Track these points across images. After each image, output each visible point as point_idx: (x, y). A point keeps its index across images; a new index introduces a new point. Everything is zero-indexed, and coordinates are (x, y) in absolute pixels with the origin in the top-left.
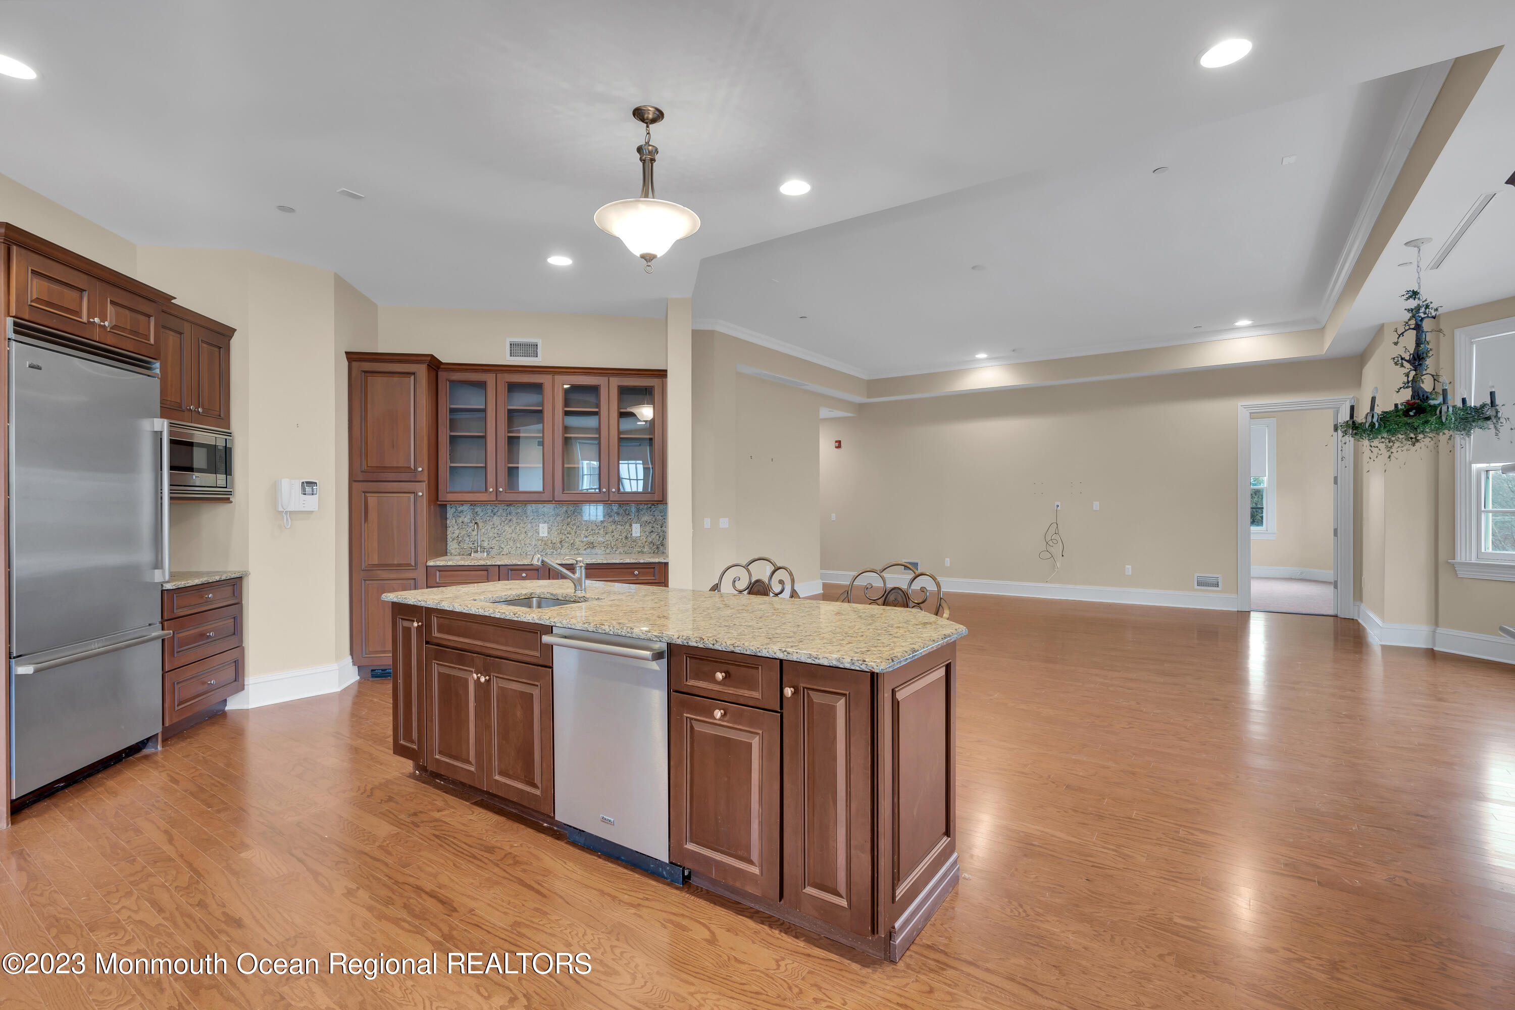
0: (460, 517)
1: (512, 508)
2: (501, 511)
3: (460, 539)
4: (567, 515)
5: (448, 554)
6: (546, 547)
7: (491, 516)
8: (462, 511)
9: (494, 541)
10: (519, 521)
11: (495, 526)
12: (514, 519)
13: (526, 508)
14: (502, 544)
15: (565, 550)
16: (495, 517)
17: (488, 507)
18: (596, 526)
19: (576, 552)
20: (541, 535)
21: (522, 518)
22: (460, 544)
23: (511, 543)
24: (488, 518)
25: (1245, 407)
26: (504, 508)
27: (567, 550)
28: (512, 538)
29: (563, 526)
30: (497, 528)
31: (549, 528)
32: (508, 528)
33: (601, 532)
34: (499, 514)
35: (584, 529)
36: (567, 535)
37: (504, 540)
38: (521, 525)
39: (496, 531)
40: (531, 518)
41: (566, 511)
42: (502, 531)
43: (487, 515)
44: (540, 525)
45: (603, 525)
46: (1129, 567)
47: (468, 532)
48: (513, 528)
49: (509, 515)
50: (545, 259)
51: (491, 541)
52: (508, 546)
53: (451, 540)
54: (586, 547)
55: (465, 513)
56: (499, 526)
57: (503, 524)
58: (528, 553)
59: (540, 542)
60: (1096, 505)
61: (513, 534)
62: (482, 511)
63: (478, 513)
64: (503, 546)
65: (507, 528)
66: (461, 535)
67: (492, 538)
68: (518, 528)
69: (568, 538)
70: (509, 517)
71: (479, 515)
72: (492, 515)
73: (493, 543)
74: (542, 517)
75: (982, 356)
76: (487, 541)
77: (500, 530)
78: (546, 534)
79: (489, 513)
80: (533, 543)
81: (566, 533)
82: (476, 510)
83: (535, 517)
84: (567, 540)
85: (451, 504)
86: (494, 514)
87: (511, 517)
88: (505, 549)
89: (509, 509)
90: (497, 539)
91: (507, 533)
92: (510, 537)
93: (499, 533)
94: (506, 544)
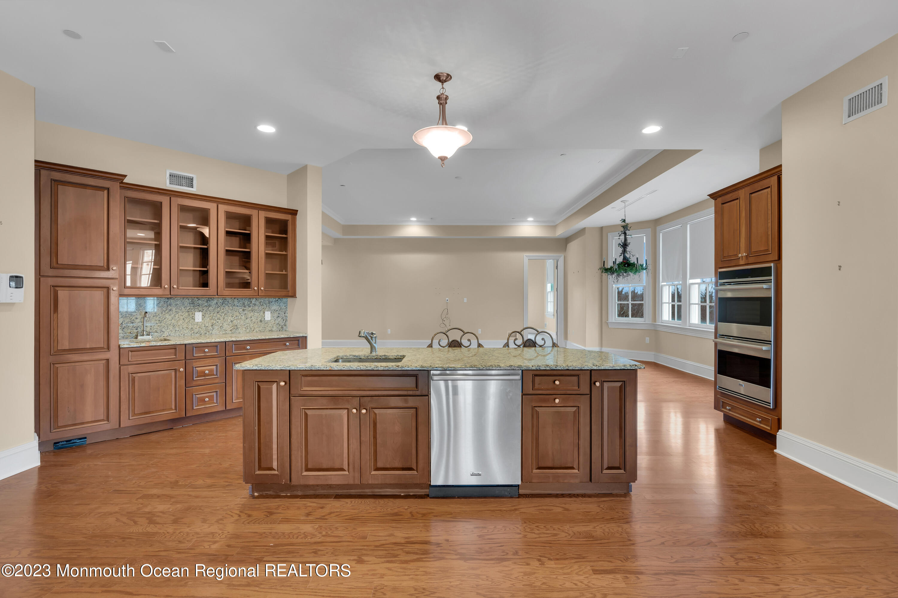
1: (172, 301)
2: (162, 303)
3: (124, 325)
4: (217, 306)
6: (200, 329)
10: (178, 310)
11: (157, 315)
12: (174, 309)
13: (183, 301)
14: (163, 329)
15: (215, 332)
16: (157, 308)
18: (239, 313)
19: (224, 333)
20: (196, 321)
21: (180, 308)
22: (124, 330)
23: (171, 327)
25: (527, 256)
26: (165, 300)
27: (217, 331)
28: (172, 324)
29: (214, 314)
30: (159, 316)
31: (203, 315)
33: (243, 317)
34: (160, 306)
35: (231, 316)
36: (217, 320)
37: (165, 325)
38: (179, 314)
39: (157, 318)
40: (188, 308)
41: (217, 303)
42: (163, 318)
44: (196, 313)
45: (244, 313)
46: (480, 330)
47: (132, 320)
48: (173, 316)
49: (169, 306)
50: (255, 127)
51: (153, 327)
52: (168, 330)
54: (231, 329)
56: (161, 315)
57: (164, 313)
58: (186, 335)
59: (196, 326)
60: (465, 300)
61: (173, 321)
63: (141, 305)
64: (163, 330)
65: (167, 316)
66: (125, 322)
68: (177, 316)
69: (218, 322)
70: (169, 308)
71: (142, 306)
73: (155, 328)
74: (197, 307)
75: (414, 219)
76: (149, 326)
77: (162, 318)
78: (200, 320)
80: (190, 327)
81: (216, 319)
83: (192, 308)
84: (217, 324)
86: (157, 305)
87: (171, 308)
88: (166, 332)
89: (169, 301)
90: (159, 324)
91: (168, 319)
92: (170, 323)
93: (160, 320)
94: (166, 328)
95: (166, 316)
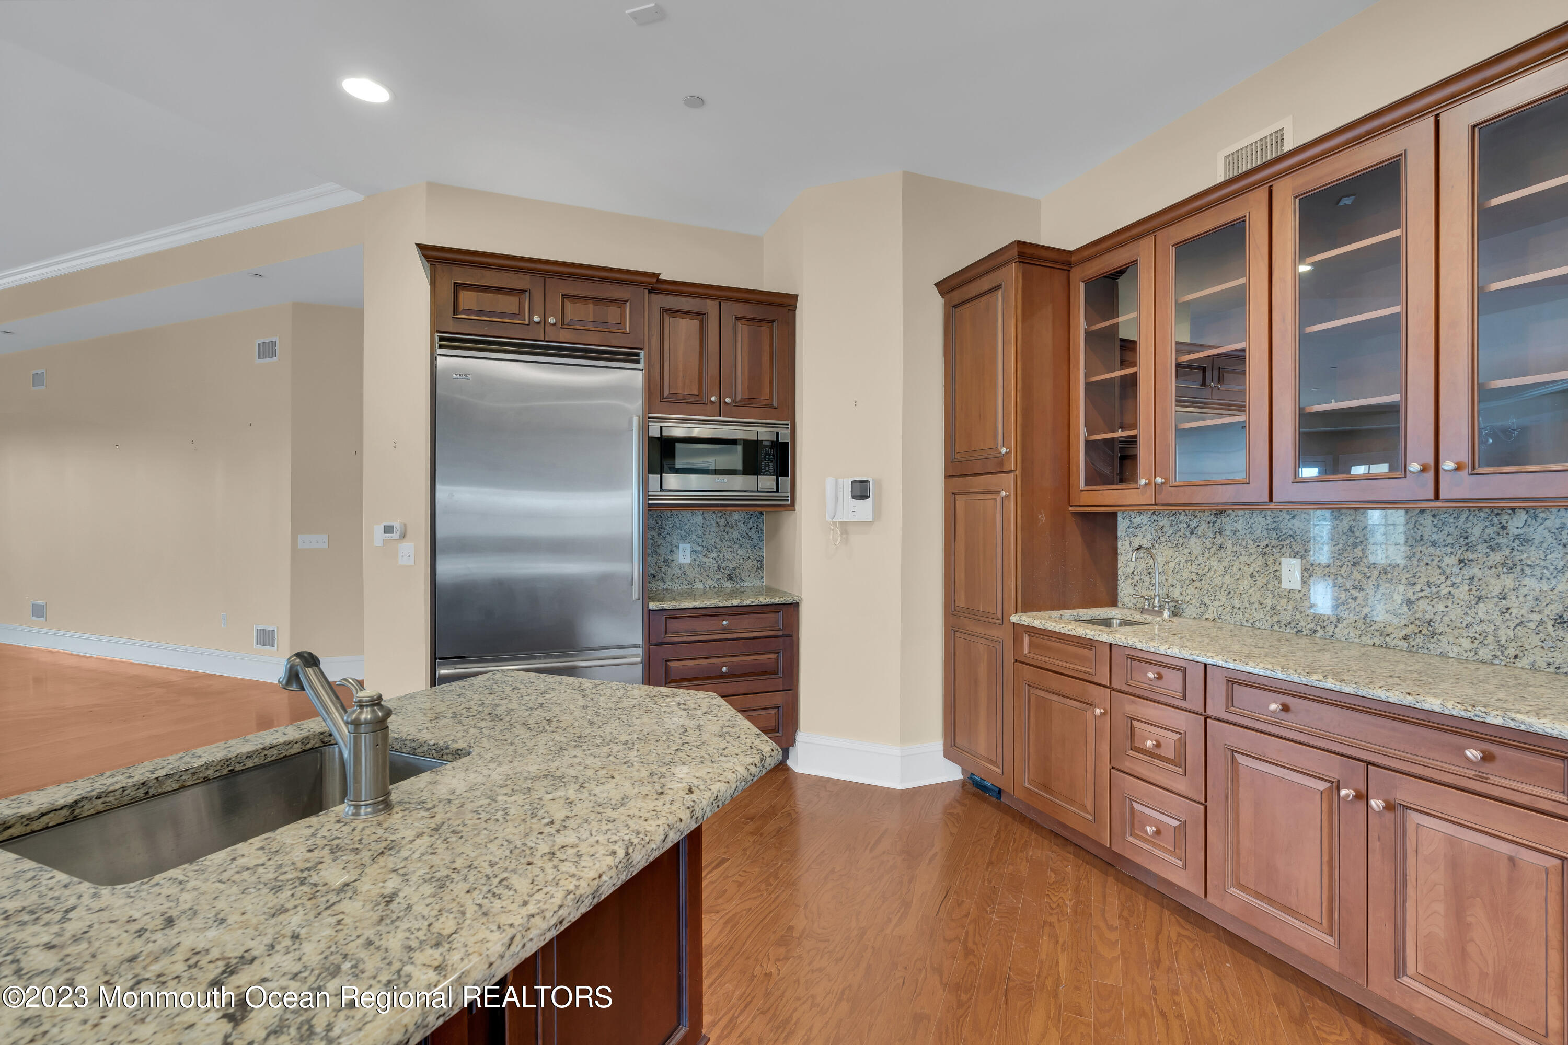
0: (1136, 536)
1: (1224, 520)
2: (1204, 526)
3: (1137, 578)
4: (1351, 540)
5: (1120, 604)
6: (1298, 616)
7: (1185, 537)
8: (1139, 526)
9: (1191, 590)
10: (1238, 548)
11: (1193, 558)
12: (1229, 545)
13: (1252, 521)
14: (1206, 597)
15: (1346, 631)
16: (1193, 539)
17: (1181, 518)
18: (1443, 573)
19: (1378, 641)
20: (1285, 585)
21: (1244, 543)
22: (1136, 588)
23: (1222, 596)
24: (1181, 541)
26: (1209, 519)
27: (1351, 629)
28: (1224, 587)
29: (1341, 567)
30: (1197, 562)
31: (1306, 570)
32: (1216, 563)
33: (1462, 592)
34: (1199, 533)
35: (1404, 581)
36: (1353, 592)
37: (1210, 589)
38: (1242, 559)
39: (1194, 568)
40: (1263, 544)
41: (1351, 530)
42: (1206, 569)
43: (1179, 534)
44: (1283, 560)
45: (1467, 573)
47: (1149, 565)
48: (1226, 563)
49: (1218, 536)
51: (1184, 589)
52: (1217, 603)
53: (1123, 578)
54: (1407, 631)
55: (1143, 529)
56: (1200, 558)
57: (1207, 555)
58: (1258, 624)
59: (1284, 601)
61: (1227, 577)
62: (1171, 525)
63: (1164, 530)
64: (1206, 601)
65: (1214, 563)
66: (1139, 570)
67: (1187, 582)
68: (1236, 563)
69: (1355, 599)
70: (1219, 540)
71: (1166, 532)
72: (1188, 533)
73: (1189, 592)
74: (1288, 542)
76: (1178, 587)
77: (1202, 566)
78: (1296, 584)
79: (1183, 530)
80: (1269, 602)
81: (1349, 585)
82: (1161, 524)
83: (1274, 542)
84: (1353, 604)
85: (1124, 511)
86: (1192, 533)
87: (1222, 540)
88: (1211, 608)
89: (1219, 521)
90: (1197, 584)
91: (1215, 573)
92: (1219, 584)
93: (1200, 572)
94: (1212, 598)
95: (1212, 564)
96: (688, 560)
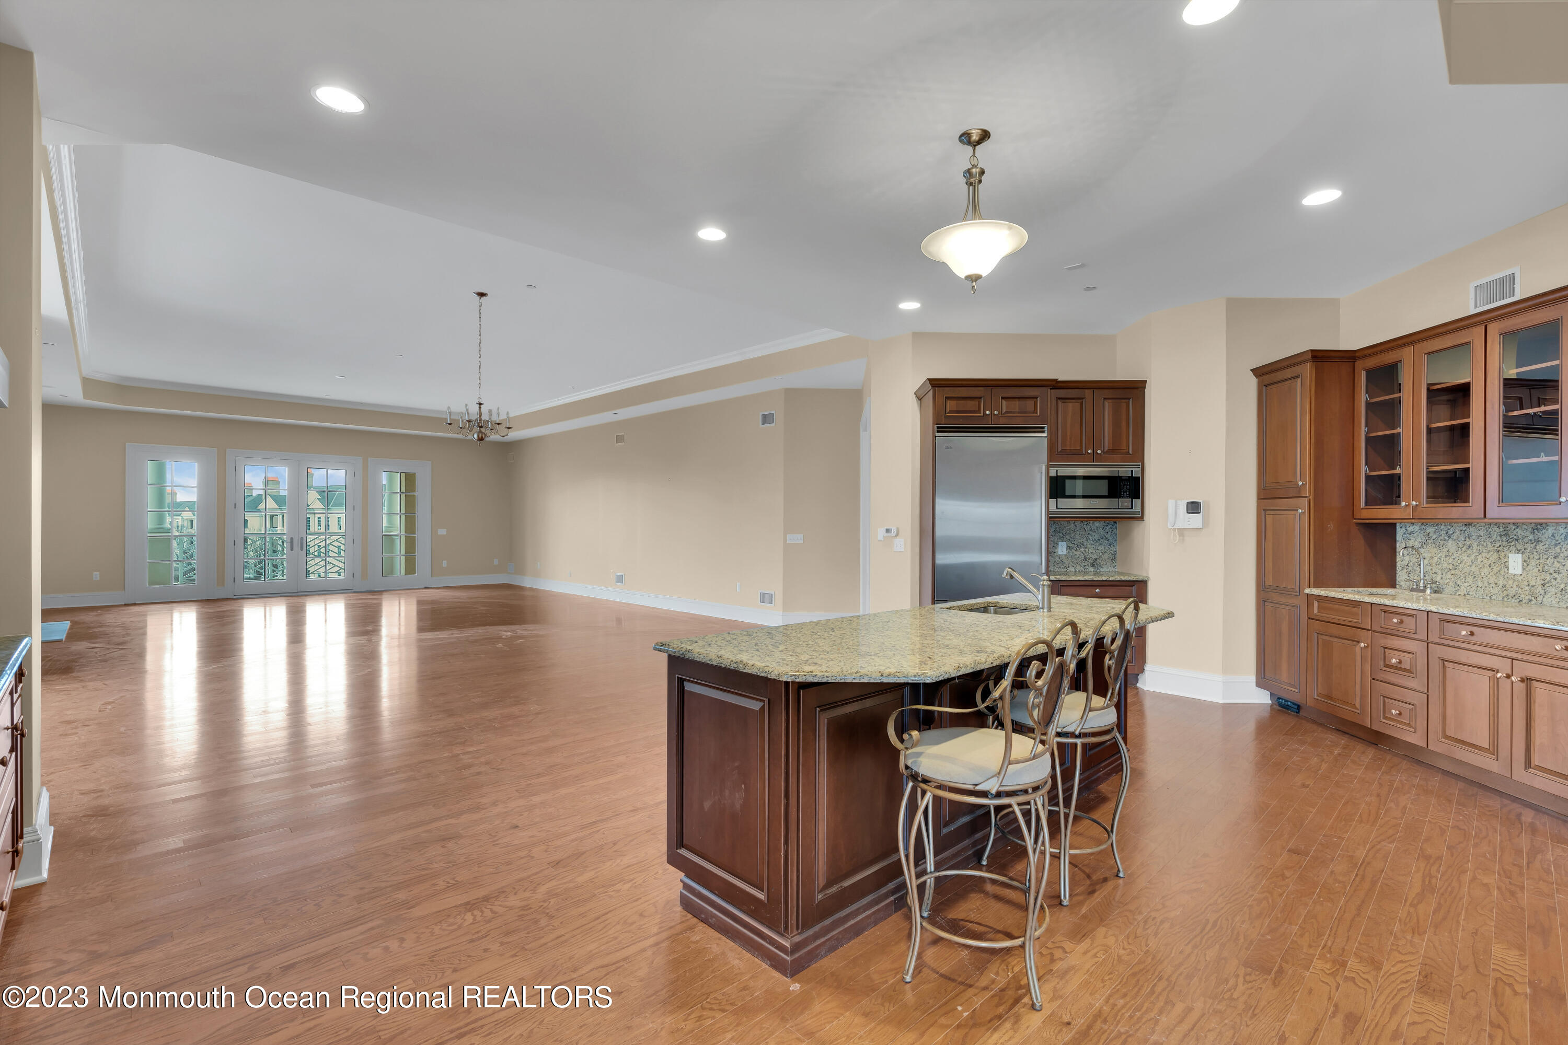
0: (1410, 539)
1: (1472, 529)
2: (1458, 532)
3: (1410, 568)
4: (1551, 542)
5: (1398, 587)
6: (1518, 590)
7: (1445, 540)
8: (1412, 533)
9: (1449, 575)
10: (1481, 547)
11: (1451, 554)
12: (1475, 545)
13: (1490, 530)
14: (1459, 580)
16: (1450, 542)
17: (1442, 527)
20: (1513, 571)
21: (1485, 544)
22: (1410, 575)
23: (1470, 579)
24: (1442, 543)
26: (1461, 528)
28: (1472, 572)
29: (1545, 558)
30: (1453, 557)
31: (1525, 561)
32: (1466, 558)
34: (1455, 538)
36: (1553, 574)
37: (1462, 575)
38: (1484, 555)
39: (1451, 561)
40: (1497, 545)
42: (1459, 562)
43: (1440, 538)
44: (1511, 555)
48: (1473, 557)
49: (1467, 539)
51: (1444, 575)
52: (1466, 584)
53: (1400, 568)
55: (1415, 535)
56: (1455, 554)
57: (1459, 552)
58: (1493, 596)
59: (1511, 582)
61: (1473, 567)
62: (1435, 532)
63: (1430, 535)
64: (1459, 583)
65: (1465, 557)
66: (1411, 563)
67: (1446, 571)
68: (1479, 558)
69: (1555, 579)
70: (1468, 542)
71: (1431, 537)
72: (1446, 538)
73: (1447, 577)
74: (1512, 543)
76: (1440, 573)
77: (1456, 560)
78: (1519, 571)
79: (1443, 535)
80: (1501, 583)
81: (1549, 570)
82: (1428, 531)
83: (1504, 544)
84: (1553, 582)
85: (1401, 523)
86: (1449, 537)
87: (1470, 542)
88: (1462, 587)
89: (1468, 529)
90: (1453, 572)
91: (1465, 564)
92: (1468, 572)
93: (1455, 563)
94: (1463, 580)
95: (1464, 558)
96: (1064, 552)
